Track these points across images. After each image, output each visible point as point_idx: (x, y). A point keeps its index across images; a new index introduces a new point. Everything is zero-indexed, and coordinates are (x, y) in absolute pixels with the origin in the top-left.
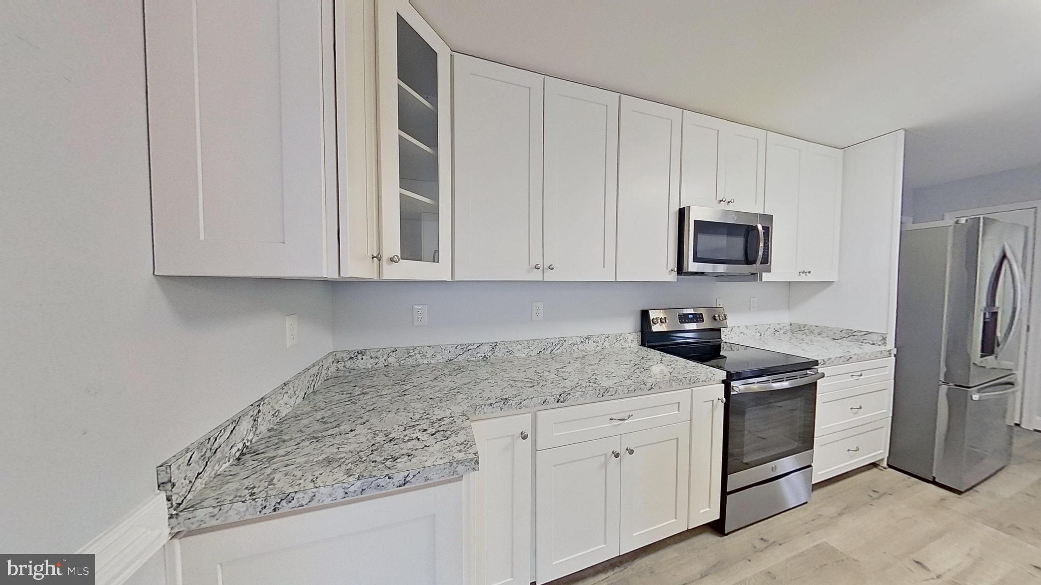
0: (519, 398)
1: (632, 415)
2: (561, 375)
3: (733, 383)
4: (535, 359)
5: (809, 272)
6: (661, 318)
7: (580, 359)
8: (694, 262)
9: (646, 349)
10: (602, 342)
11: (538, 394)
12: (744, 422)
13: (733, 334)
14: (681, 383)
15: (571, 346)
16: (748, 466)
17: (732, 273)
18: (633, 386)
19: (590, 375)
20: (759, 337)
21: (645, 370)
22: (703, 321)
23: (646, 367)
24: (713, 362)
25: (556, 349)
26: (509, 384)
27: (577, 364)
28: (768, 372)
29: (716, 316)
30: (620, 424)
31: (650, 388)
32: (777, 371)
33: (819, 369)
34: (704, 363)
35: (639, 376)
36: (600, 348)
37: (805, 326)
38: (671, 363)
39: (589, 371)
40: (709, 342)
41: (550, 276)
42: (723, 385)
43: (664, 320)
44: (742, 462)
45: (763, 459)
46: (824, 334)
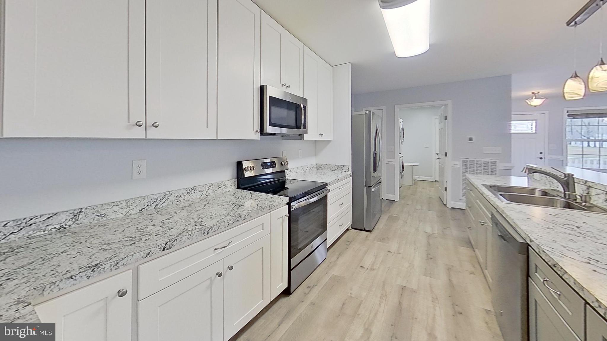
0: (115, 259)
1: (231, 242)
2: (168, 226)
3: (292, 204)
4: (136, 216)
5: (323, 135)
6: (251, 167)
7: (186, 208)
8: (270, 126)
9: (240, 190)
10: (206, 191)
11: (140, 249)
12: (298, 226)
13: (291, 173)
14: (264, 210)
15: (177, 198)
16: (301, 250)
17: (290, 134)
18: (232, 220)
19: (196, 219)
20: (303, 174)
21: (240, 206)
22: (276, 167)
23: (241, 203)
24: (282, 192)
25: (161, 203)
26: (101, 249)
27: (184, 213)
28: (308, 194)
29: (283, 162)
30: (222, 251)
31: (244, 218)
32: (311, 192)
33: (328, 188)
34: (277, 194)
35: (236, 211)
36: (204, 195)
37: (322, 165)
38: (258, 198)
39: (195, 216)
40: (279, 180)
41: (153, 134)
42: (287, 206)
43: (252, 168)
44: (298, 249)
45: (307, 243)
46: (329, 169)
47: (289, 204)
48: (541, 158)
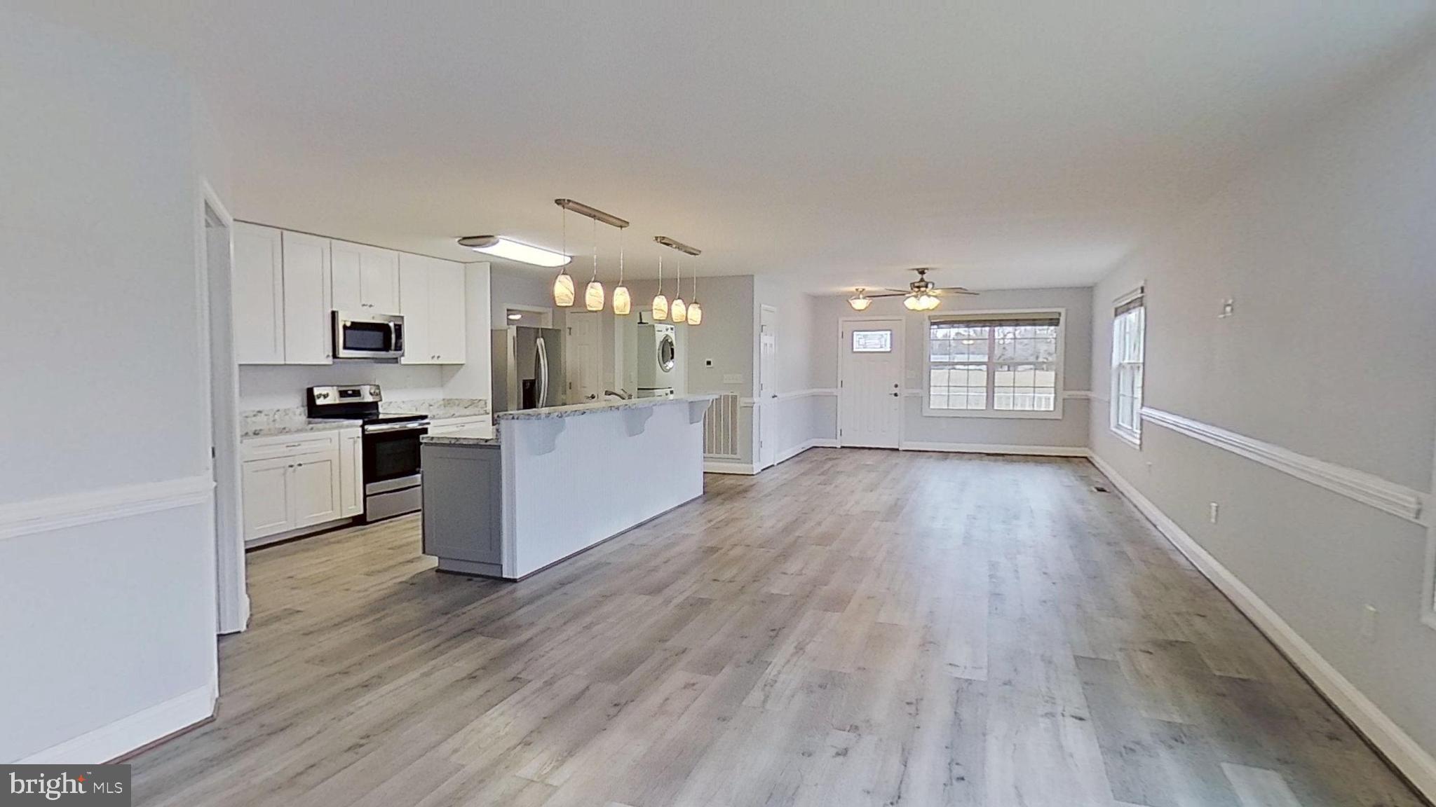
1: (300, 444)
3: (366, 427)
5: (439, 357)
6: (324, 394)
8: (344, 349)
9: (313, 419)
17: (376, 357)
24: (359, 417)
42: (360, 428)
43: (328, 396)
46: (461, 405)
47: (363, 426)
48: (896, 395)
